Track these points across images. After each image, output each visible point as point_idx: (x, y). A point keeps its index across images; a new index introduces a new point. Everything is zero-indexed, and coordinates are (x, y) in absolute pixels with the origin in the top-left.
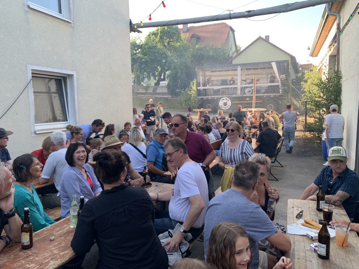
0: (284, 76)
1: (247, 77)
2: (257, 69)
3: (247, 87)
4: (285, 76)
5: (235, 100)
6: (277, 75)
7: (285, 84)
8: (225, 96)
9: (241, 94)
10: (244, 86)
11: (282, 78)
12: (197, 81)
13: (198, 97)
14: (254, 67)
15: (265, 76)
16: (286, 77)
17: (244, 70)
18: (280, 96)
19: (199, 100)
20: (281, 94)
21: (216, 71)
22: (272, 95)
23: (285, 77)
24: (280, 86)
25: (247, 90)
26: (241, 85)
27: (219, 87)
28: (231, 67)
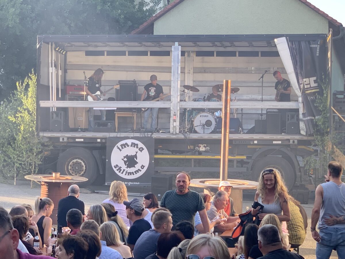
0: (311, 82)
1: (200, 77)
2: (232, 54)
3: (202, 110)
4: (315, 82)
5: (161, 149)
6: (292, 78)
7: (316, 107)
8: (132, 135)
9: (180, 132)
10: (190, 105)
11: (306, 87)
12: (38, 81)
13: (41, 134)
14: (221, 49)
15: (256, 77)
16: (319, 87)
17: (192, 54)
18: (300, 142)
19: (43, 145)
20: (305, 138)
21: (101, 53)
22: (277, 139)
23: (316, 85)
24: (301, 111)
25: (199, 120)
26: (181, 101)
27: (113, 106)
28: (149, 44)
